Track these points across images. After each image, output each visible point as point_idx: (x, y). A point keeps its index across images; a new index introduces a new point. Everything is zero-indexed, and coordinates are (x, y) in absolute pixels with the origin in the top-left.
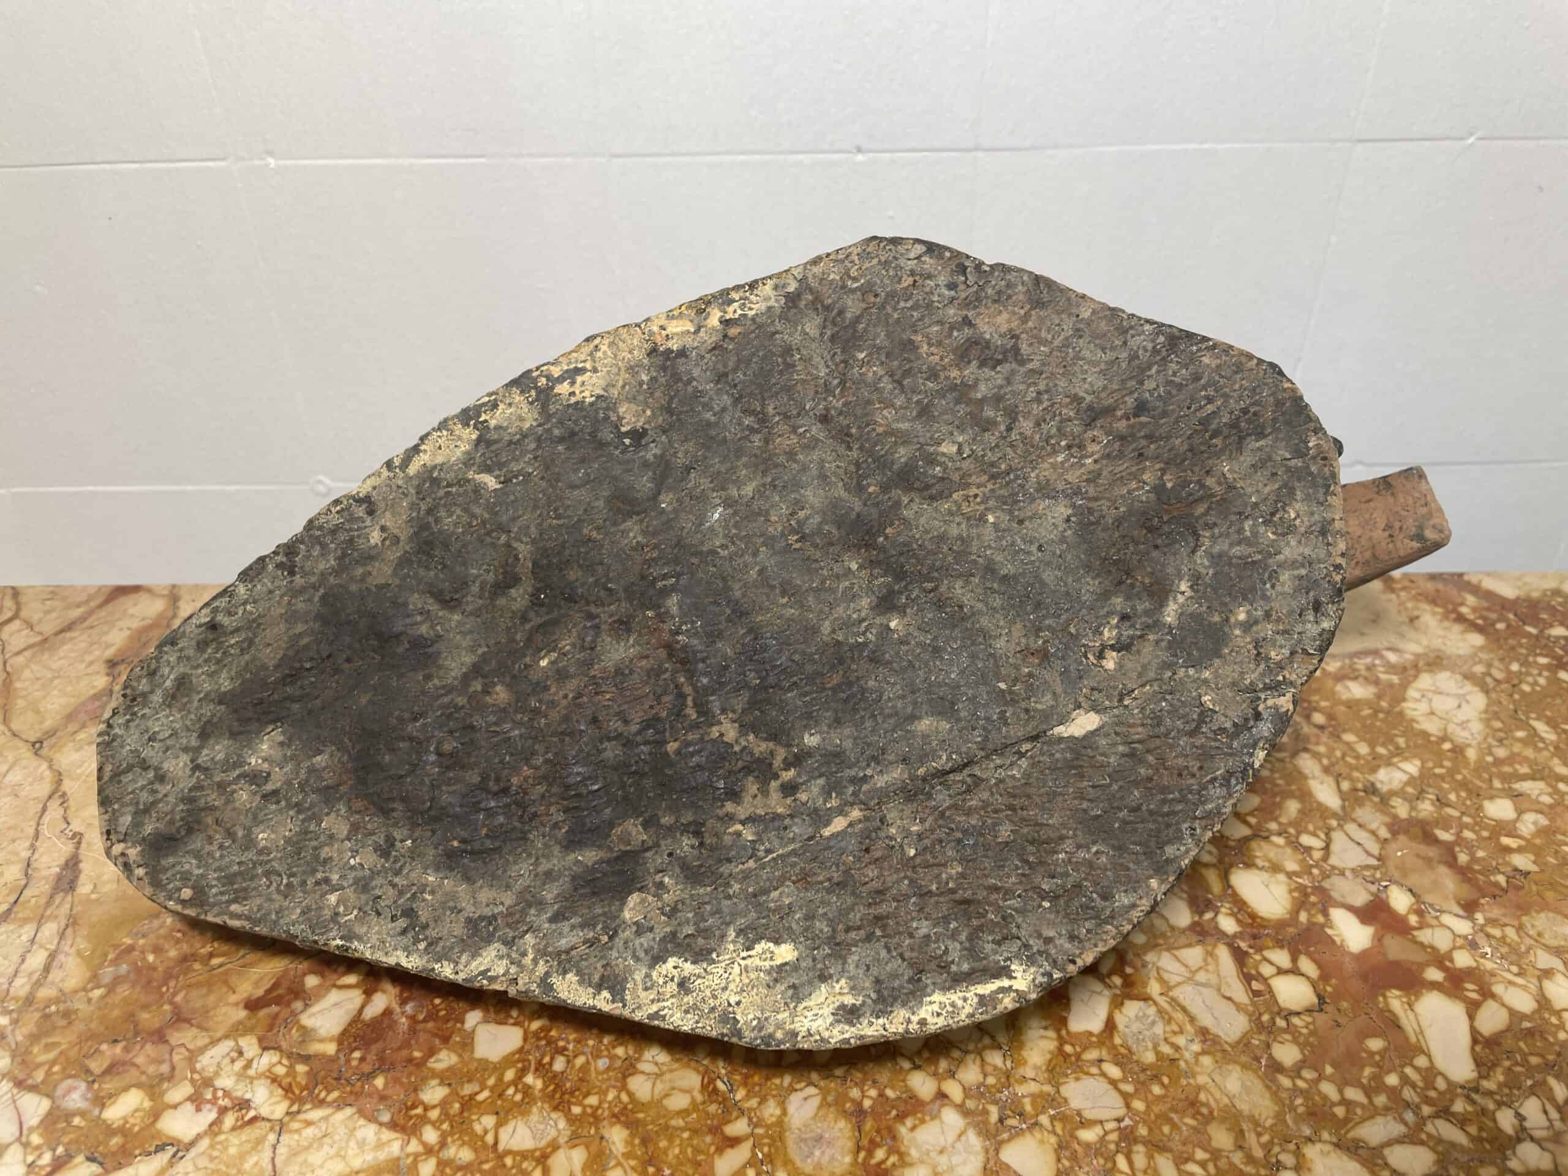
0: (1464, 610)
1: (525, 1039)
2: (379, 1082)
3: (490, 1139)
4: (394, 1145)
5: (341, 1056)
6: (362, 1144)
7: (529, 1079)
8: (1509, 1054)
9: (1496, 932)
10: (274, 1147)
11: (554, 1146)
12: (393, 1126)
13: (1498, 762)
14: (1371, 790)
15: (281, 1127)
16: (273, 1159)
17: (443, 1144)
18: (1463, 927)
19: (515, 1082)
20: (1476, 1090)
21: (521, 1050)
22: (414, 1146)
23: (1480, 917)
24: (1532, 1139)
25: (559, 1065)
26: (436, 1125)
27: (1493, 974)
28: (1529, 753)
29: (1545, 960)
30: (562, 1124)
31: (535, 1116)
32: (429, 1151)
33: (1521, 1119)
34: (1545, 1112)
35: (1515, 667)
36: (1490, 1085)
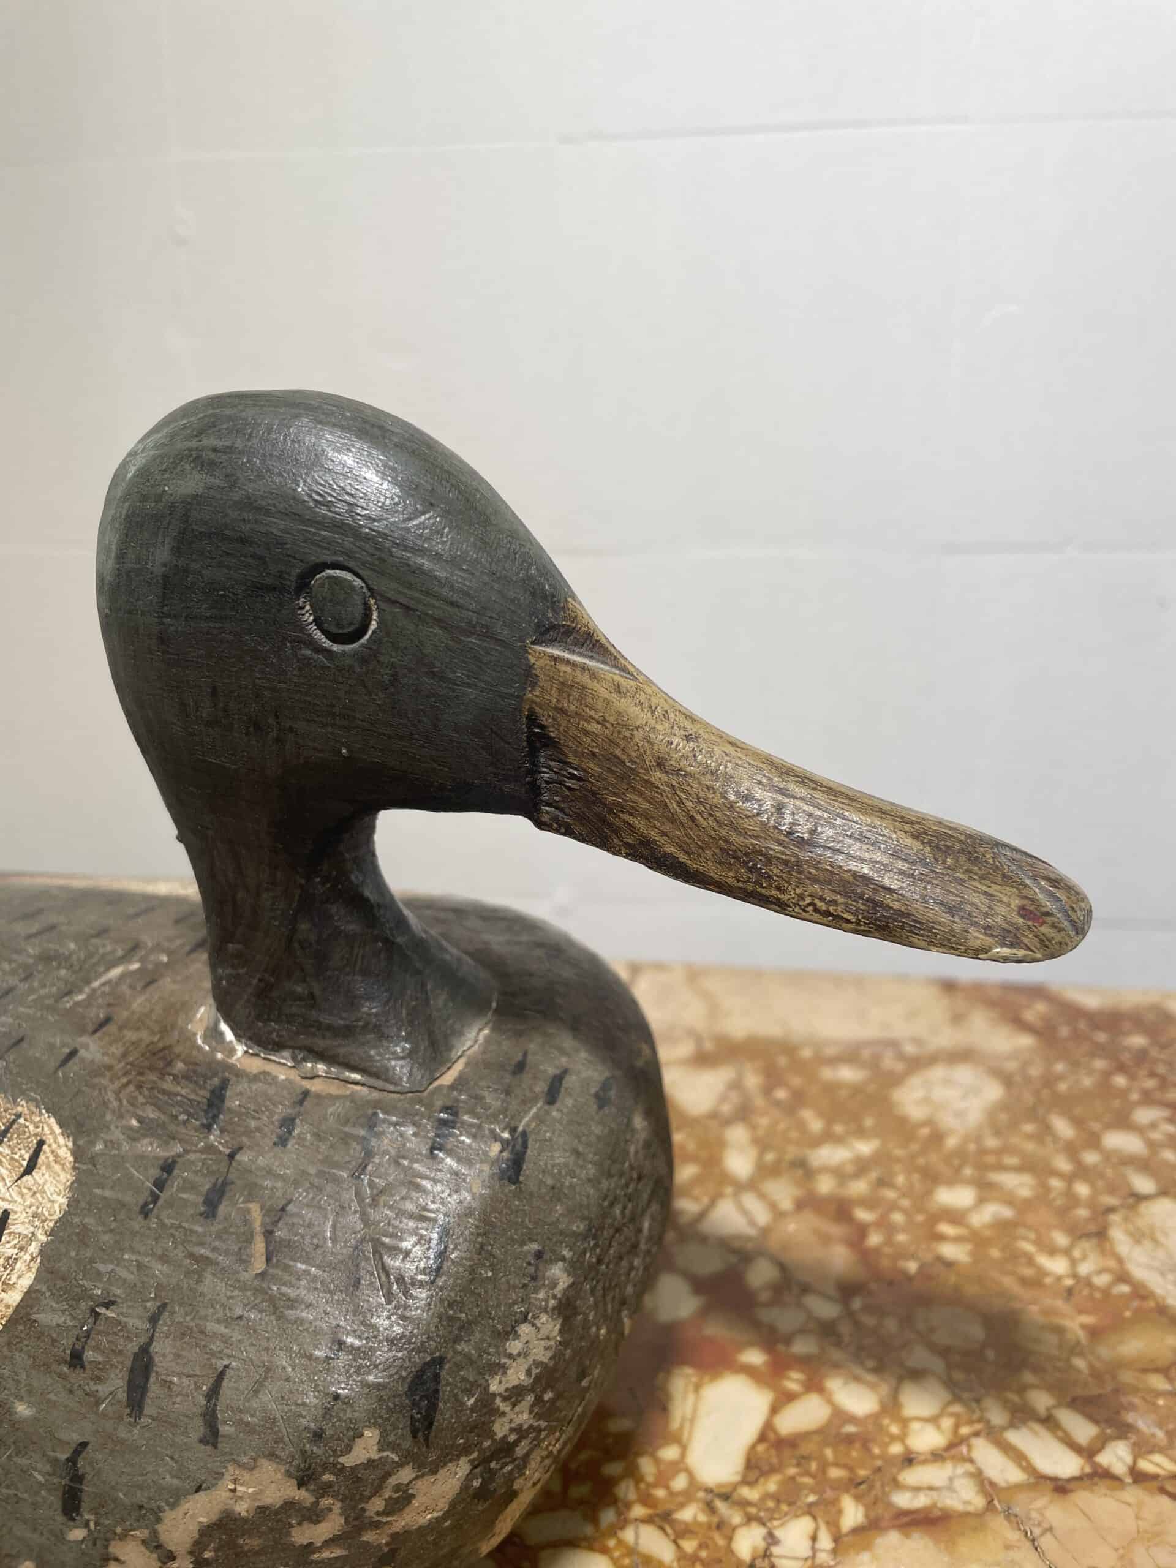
0: (1029, 1016)
8: (802, 1461)
9: (869, 1321)
13: (982, 1151)
14: (801, 1164)
18: (827, 1310)
20: (726, 1497)
23: (857, 1304)
28: (1030, 1147)
29: (921, 1358)
33: (772, 1539)
34: (814, 1538)
35: (1060, 1067)
36: (751, 1494)
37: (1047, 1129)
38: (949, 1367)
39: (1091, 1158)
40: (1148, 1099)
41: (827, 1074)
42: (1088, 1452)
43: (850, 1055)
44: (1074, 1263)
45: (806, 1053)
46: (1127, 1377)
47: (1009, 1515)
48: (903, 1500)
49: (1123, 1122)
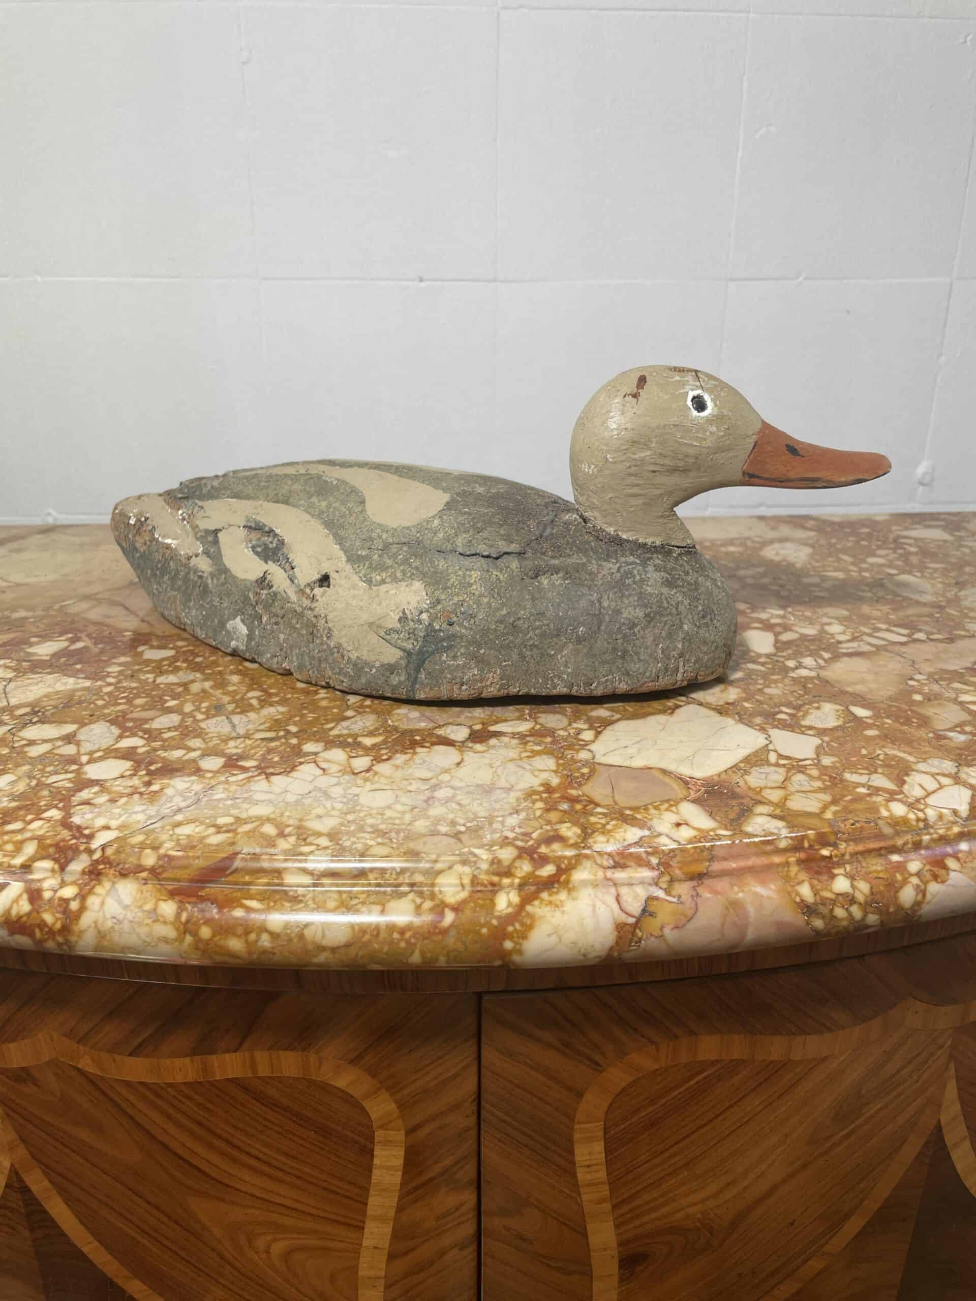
0: (808, 525)
1: (177, 652)
2: (79, 666)
3: (151, 680)
4: (88, 683)
5: (54, 660)
6: (65, 684)
7: (178, 664)
8: (797, 646)
9: (800, 613)
10: (6, 686)
11: (193, 681)
12: (87, 678)
13: (814, 567)
14: (734, 576)
15: (11, 680)
16: (4, 690)
17: (119, 682)
18: (781, 612)
19: (169, 666)
20: (774, 655)
21: (173, 657)
22: (99, 683)
23: (790, 610)
24: (805, 668)
25: (199, 659)
26: (114, 677)
27: (793, 625)
28: (836, 564)
29: (825, 620)
30: (198, 675)
31: (181, 673)
32: (110, 684)
33: (800, 663)
34: (816, 661)
35: (834, 541)
36: (784, 654)
37: (839, 560)
38: (840, 621)
39: (865, 566)
40: (879, 547)
41: (723, 549)
42: (908, 636)
43: (731, 542)
44: (874, 594)
45: (707, 544)
46: (914, 618)
47: (887, 650)
48: (844, 651)
49: (874, 555)
